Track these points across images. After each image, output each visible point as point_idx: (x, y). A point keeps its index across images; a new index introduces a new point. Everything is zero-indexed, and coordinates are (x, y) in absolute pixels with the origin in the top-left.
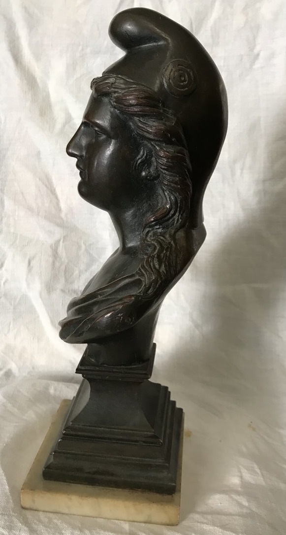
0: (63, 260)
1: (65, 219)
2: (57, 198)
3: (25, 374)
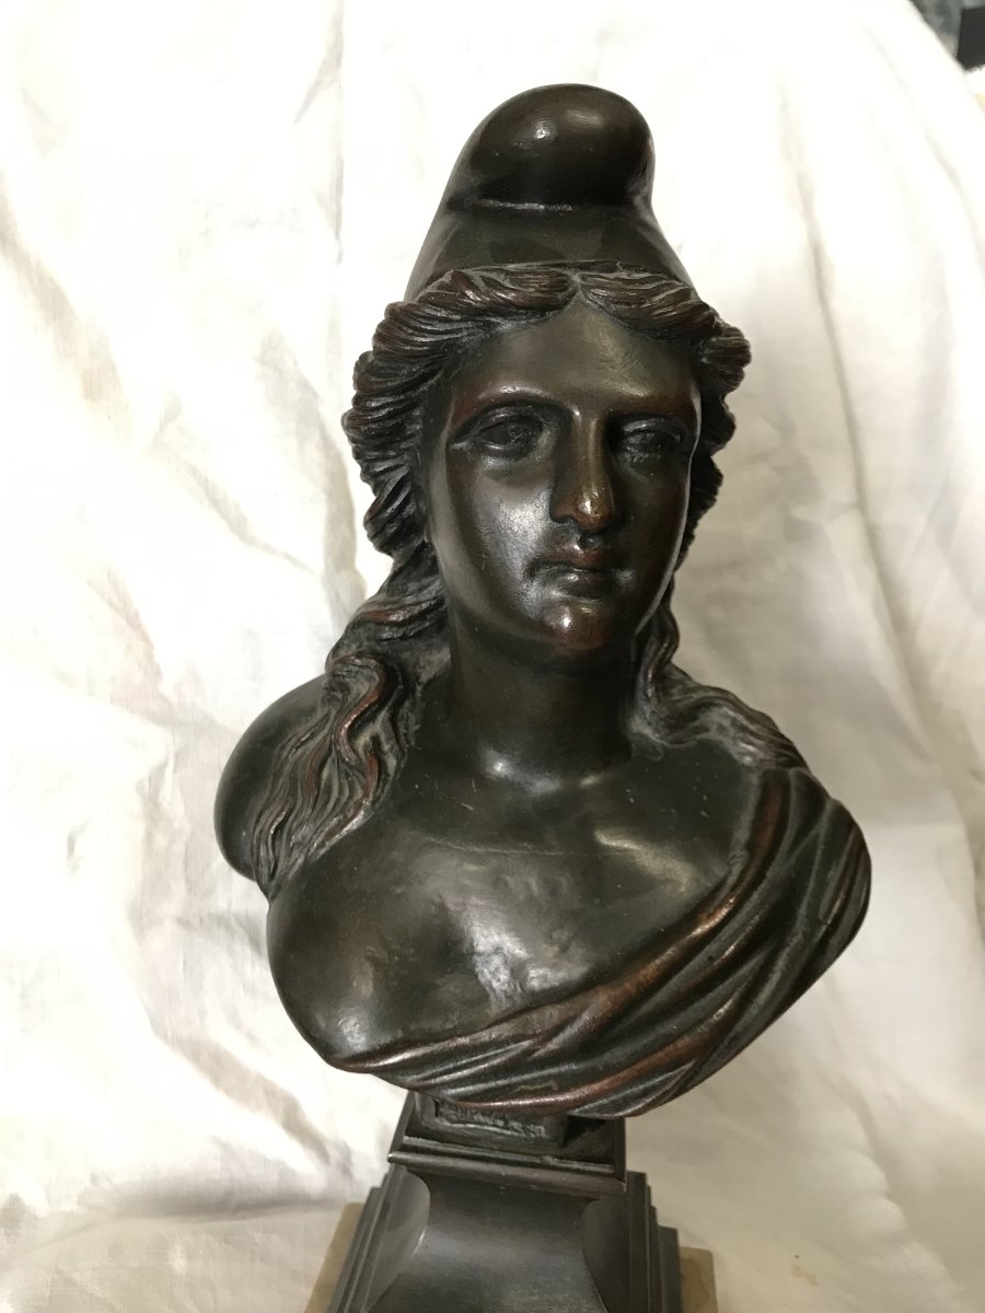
0: (176, 825)
1: (174, 698)
2: (145, 638)
3: (70, 1206)
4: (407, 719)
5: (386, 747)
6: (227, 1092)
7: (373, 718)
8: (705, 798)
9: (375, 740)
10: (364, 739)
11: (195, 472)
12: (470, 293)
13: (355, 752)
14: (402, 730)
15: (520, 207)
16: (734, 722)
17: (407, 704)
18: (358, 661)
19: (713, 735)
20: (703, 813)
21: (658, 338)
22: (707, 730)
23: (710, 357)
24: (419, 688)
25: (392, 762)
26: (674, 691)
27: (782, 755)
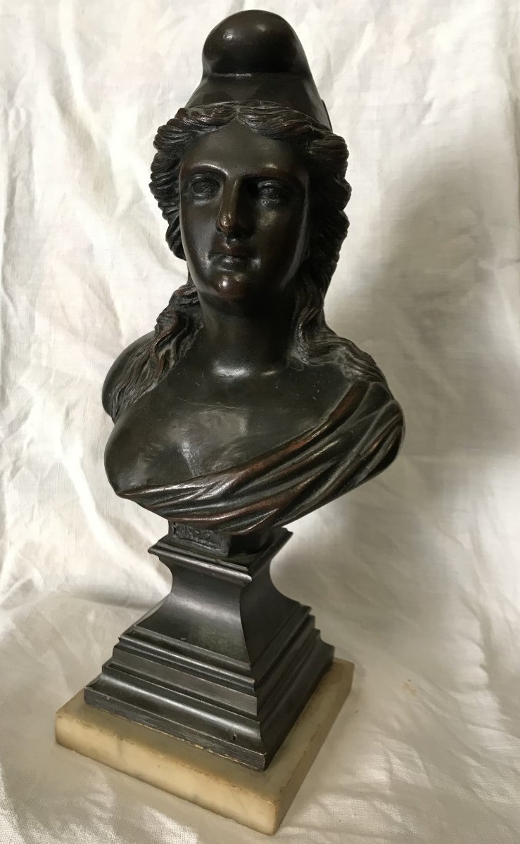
2: (115, 315)
3: (53, 589)
4: (186, 344)
5: (172, 356)
6: (131, 547)
7: (169, 342)
8: (318, 391)
9: (168, 353)
10: (163, 352)
11: (144, 230)
12: (185, 119)
13: (157, 357)
14: (182, 349)
15: (227, 76)
16: (347, 355)
17: (188, 337)
18: (168, 315)
19: (335, 362)
20: (314, 398)
21: (275, 139)
22: (333, 360)
23: (313, 150)
24: (197, 331)
25: (172, 363)
26: (318, 337)
27: (367, 374)
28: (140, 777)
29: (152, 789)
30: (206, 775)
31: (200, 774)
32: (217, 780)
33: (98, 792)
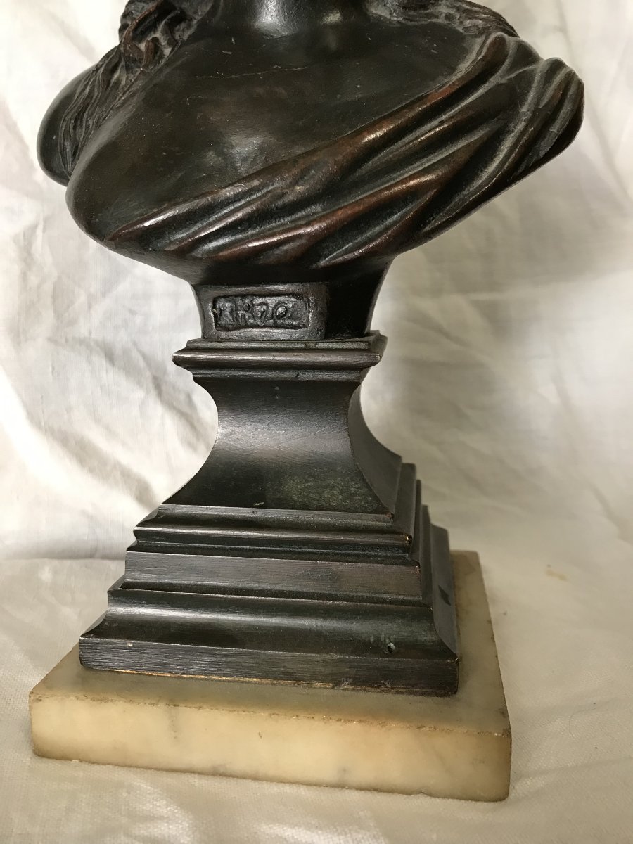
0: (46, 270)
4: (183, 31)
5: (164, 43)
7: (153, 27)
8: (435, 45)
9: (155, 39)
10: (146, 42)
14: (178, 34)
17: (184, 24)
19: (441, 21)
24: (195, 21)
25: (168, 50)
28: (221, 770)
29: (251, 784)
30: (360, 721)
31: (348, 724)
32: (383, 725)
33: (151, 818)
